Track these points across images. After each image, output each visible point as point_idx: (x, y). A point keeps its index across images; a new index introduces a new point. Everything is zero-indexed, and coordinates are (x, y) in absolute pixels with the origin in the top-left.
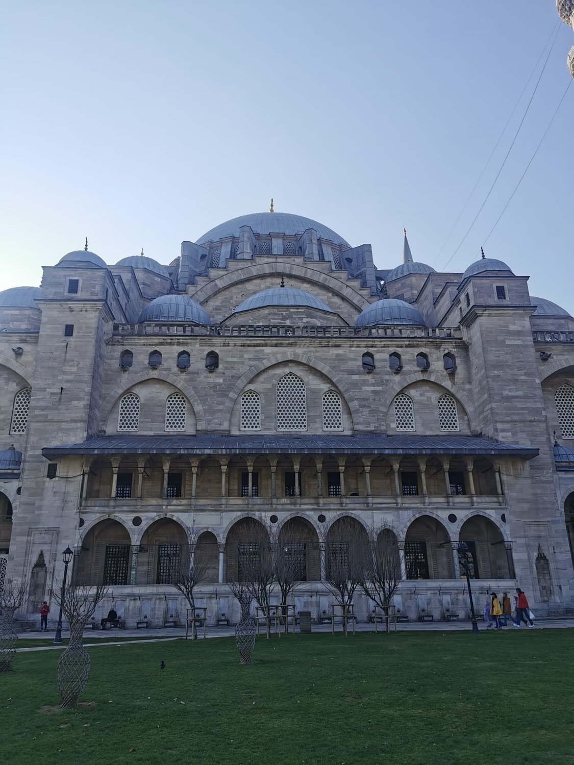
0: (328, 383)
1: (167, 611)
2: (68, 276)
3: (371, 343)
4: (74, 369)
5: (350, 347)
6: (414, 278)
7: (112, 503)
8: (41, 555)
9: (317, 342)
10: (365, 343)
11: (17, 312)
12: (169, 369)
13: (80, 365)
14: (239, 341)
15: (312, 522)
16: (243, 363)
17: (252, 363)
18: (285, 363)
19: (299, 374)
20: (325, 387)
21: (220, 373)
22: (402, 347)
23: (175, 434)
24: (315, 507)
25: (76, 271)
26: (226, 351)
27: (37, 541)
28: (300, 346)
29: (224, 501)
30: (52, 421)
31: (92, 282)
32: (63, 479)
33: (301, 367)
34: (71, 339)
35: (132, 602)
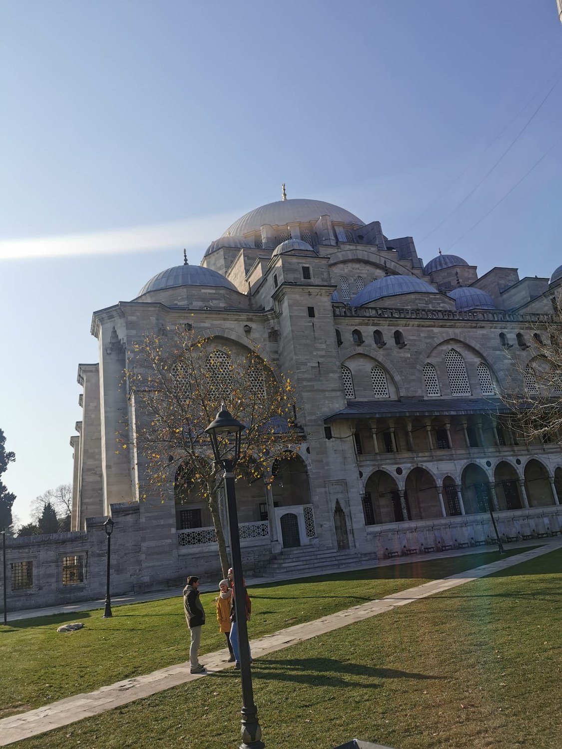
0: (479, 357)
1: (436, 538)
2: (301, 263)
3: (504, 325)
4: (324, 346)
5: (490, 328)
6: (458, 269)
7: (379, 458)
8: (338, 502)
9: (469, 324)
10: (500, 325)
11: (213, 291)
12: (369, 346)
13: (328, 343)
14: (416, 322)
15: (513, 465)
16: (420, 341)
17: (428, 341)
18: (447, 342)
19: (458, 350)
20: (477, 360)
21: (406, 349)
22: (523, 329)
23: (383, 400)
24: (512, 453)
25: (306, 259)
26: (409, 331)
27: (331, 491)
28: (457, 327)
29: (453, 452)
30: (318, 390)
31: (321, 270)
32: (338, 439)
33: (459, 345)
34: (315, 320)
35: (411, 534)
